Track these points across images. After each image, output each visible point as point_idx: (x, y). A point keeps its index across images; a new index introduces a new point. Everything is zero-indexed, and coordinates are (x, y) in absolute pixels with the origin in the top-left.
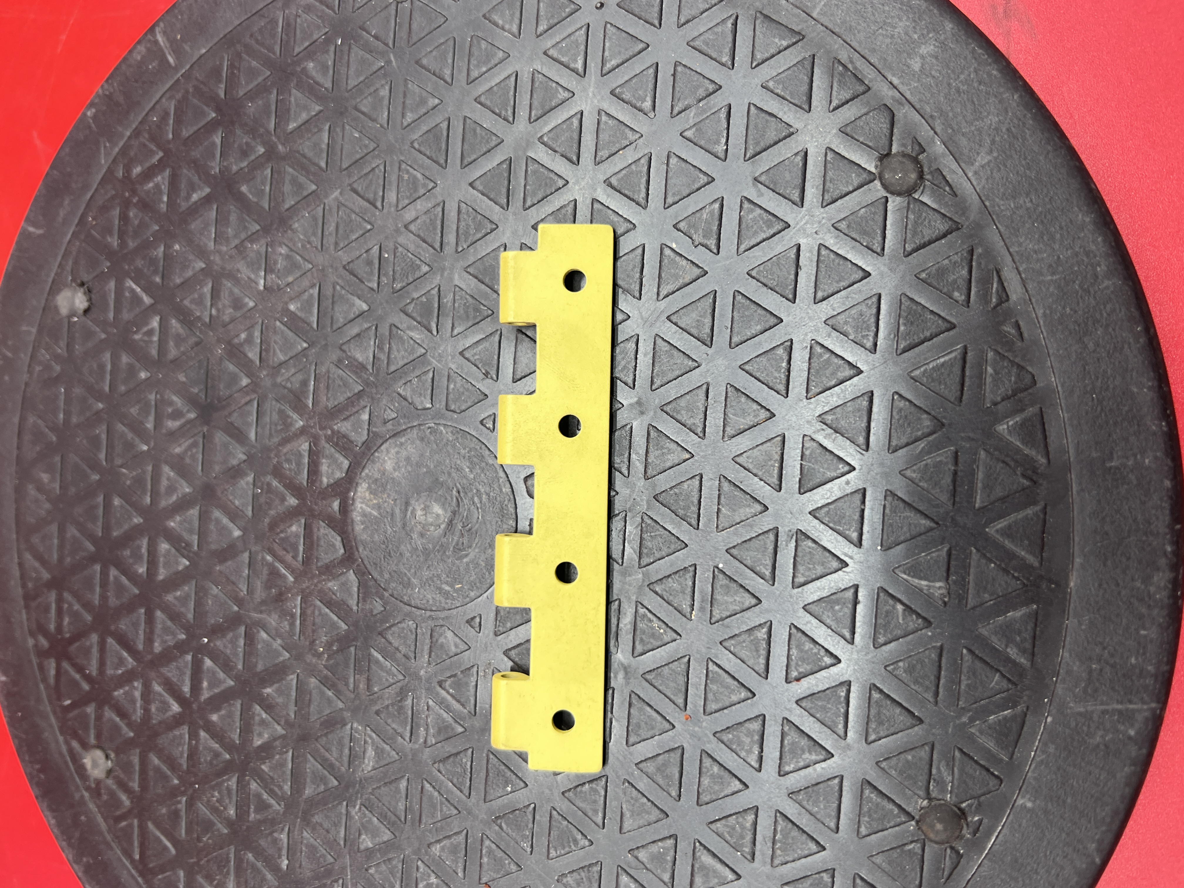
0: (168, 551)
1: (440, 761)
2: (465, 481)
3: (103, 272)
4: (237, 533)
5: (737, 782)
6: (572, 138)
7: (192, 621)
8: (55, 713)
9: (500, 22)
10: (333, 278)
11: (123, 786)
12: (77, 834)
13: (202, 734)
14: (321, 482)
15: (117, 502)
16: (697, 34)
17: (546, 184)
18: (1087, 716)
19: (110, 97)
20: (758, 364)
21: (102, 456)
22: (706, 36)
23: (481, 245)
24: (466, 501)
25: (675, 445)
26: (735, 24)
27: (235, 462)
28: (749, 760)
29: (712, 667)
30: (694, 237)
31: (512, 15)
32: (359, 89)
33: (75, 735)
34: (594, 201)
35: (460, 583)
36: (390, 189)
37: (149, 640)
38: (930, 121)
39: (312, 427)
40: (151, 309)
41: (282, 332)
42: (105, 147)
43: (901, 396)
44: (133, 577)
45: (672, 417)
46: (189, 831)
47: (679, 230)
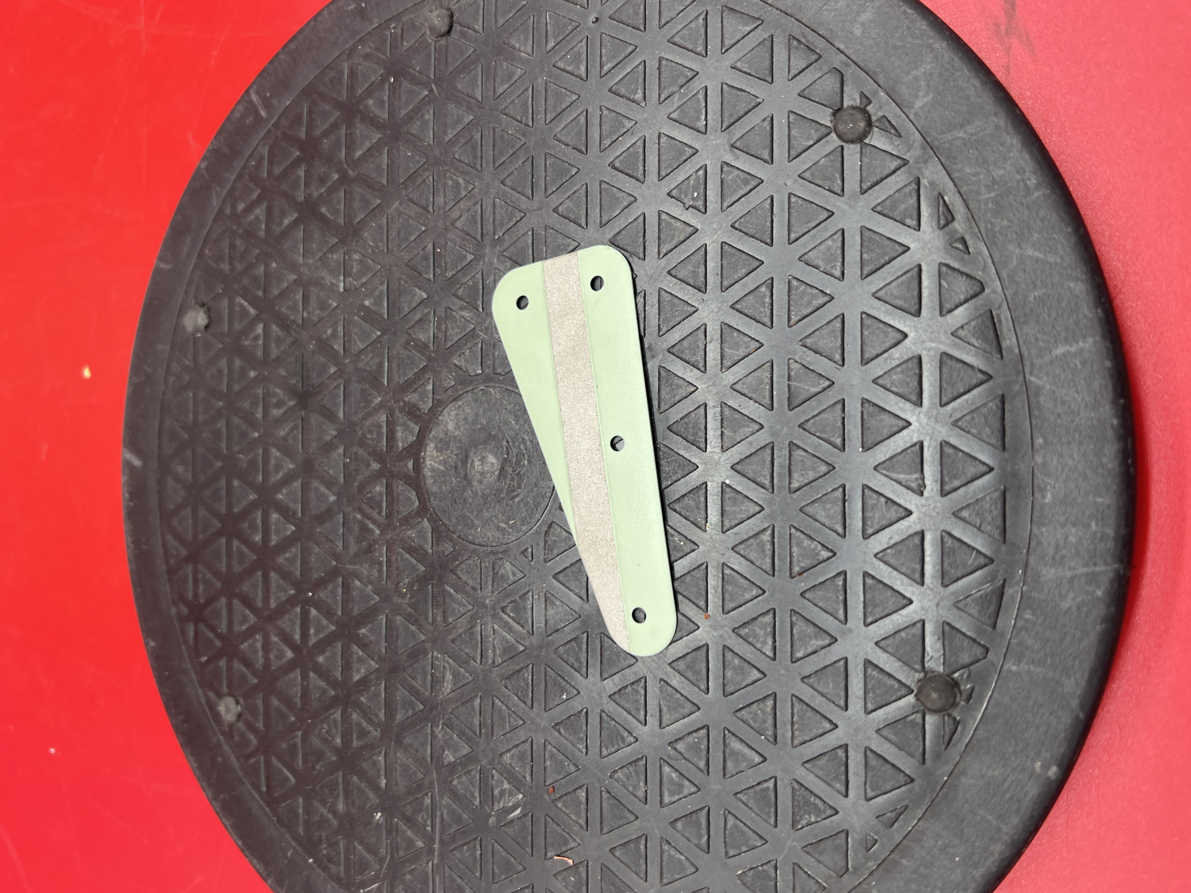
0: (278, 520)
1: (507, 678)
2: (512, 433)
3: (218, 294)
4: (332, 498)
5: (756, 672)
6: (580, 131)
7: (299, 577)
8: (194, 669)
9: (517, 45)
10: (397, 275)
11: (250, 726)
12: (215, 775)
13: (312, 675)
14: (397, 446)
15: (236, 483)
16: (675, 32)
17: (562, 174)
18: (1058, 581)
19: (218, 150)
20: (746, 302)
21: (223, 445)
22: (683, 32)
23: (514, 232)
24: (514, 450)
25: (683, 381)
26: (706, 19)
27: (328, 438)
28: (764, 650)
29: (727, 571)
30: (685, 201)
31: (527, 37)
32: (409, 116)
33: (211, 687)
34: (602, 182)
35: (513, 519)
36: (439, 195)
37: (266, 598)
38: (873, 76)
39: (388, 402)
40: (257, 319)
41: (360, 325)
42: (216, 192)
43: (868, 314)
44: (251, 546)
45: (678, 357)
46: (305, 761)
47: (672, 197)
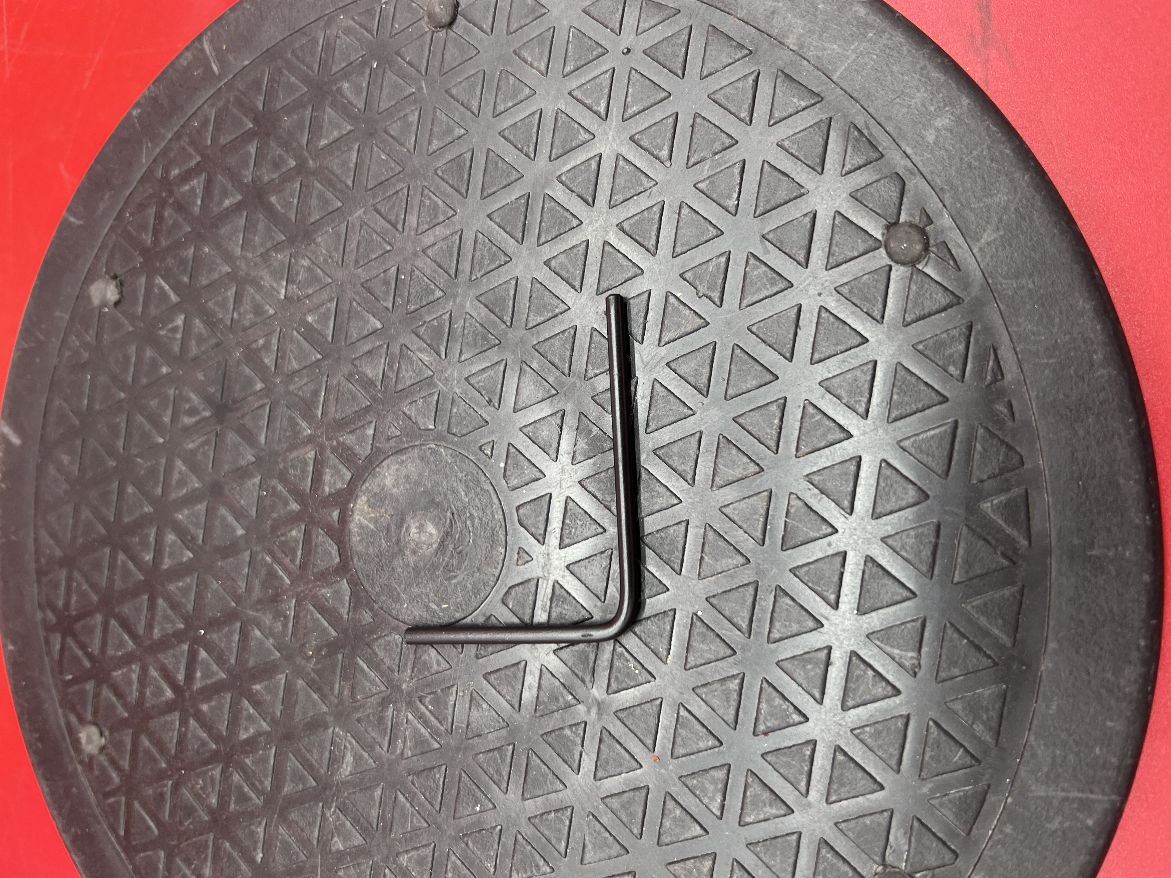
0: (174, 543)
1: (414, 774)
2: (459, 504)
3: (135, 267)
4: (240, 532)
5: (698, 828)
6: (589, 180)
7: (191, 611)
8: (56, 686)
9: (530, 59)
10: (350, 294)
11: (114, 763)
12: (68, 805)
13: (192, 722)
14: (323, 491)
15: (130, 489)
16: (718, 87)
17: (561, 223)
18: (1047, 801)
19: (155, 99)
20: (751, 418)
21: (120, 444)
22: (727, 90)
23: (494, 276)
24: (459, 524)
25: (665, 490)
26: (756, 81)
27: (243, 463)
28: (711, 807)
29: (683, 712)
30: (699, 287)
31: (541, 54)
32: (390, 113)
33: (73, 709)
34: (606, 243)
35: (447, 603)
36: (411, 213)
37: (150, 626)
38: (940, 194)
39: (319, 437)
40: (177, 308)
41: (298, 342)
42: (147, 147)
43: (888, 464)
44: (139, 564)
45: (664, 461)
46: (171, 815)
47: (685, 280)
